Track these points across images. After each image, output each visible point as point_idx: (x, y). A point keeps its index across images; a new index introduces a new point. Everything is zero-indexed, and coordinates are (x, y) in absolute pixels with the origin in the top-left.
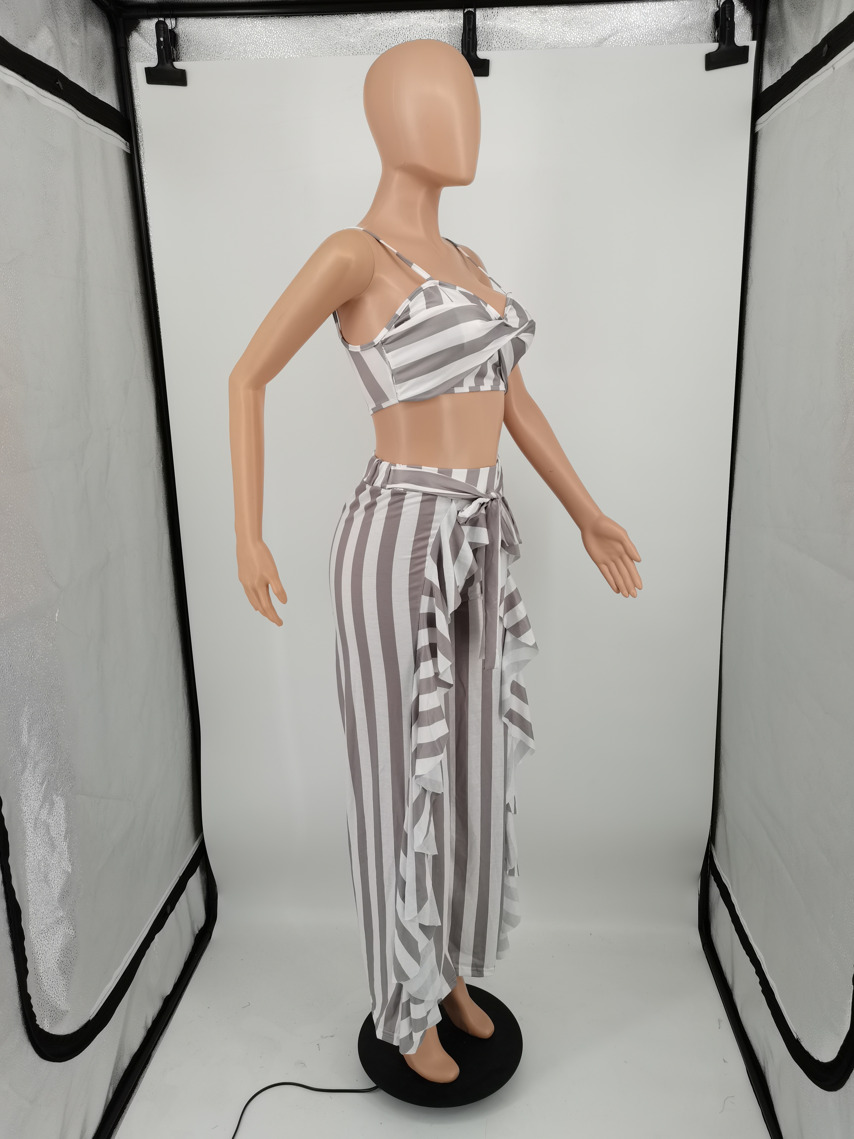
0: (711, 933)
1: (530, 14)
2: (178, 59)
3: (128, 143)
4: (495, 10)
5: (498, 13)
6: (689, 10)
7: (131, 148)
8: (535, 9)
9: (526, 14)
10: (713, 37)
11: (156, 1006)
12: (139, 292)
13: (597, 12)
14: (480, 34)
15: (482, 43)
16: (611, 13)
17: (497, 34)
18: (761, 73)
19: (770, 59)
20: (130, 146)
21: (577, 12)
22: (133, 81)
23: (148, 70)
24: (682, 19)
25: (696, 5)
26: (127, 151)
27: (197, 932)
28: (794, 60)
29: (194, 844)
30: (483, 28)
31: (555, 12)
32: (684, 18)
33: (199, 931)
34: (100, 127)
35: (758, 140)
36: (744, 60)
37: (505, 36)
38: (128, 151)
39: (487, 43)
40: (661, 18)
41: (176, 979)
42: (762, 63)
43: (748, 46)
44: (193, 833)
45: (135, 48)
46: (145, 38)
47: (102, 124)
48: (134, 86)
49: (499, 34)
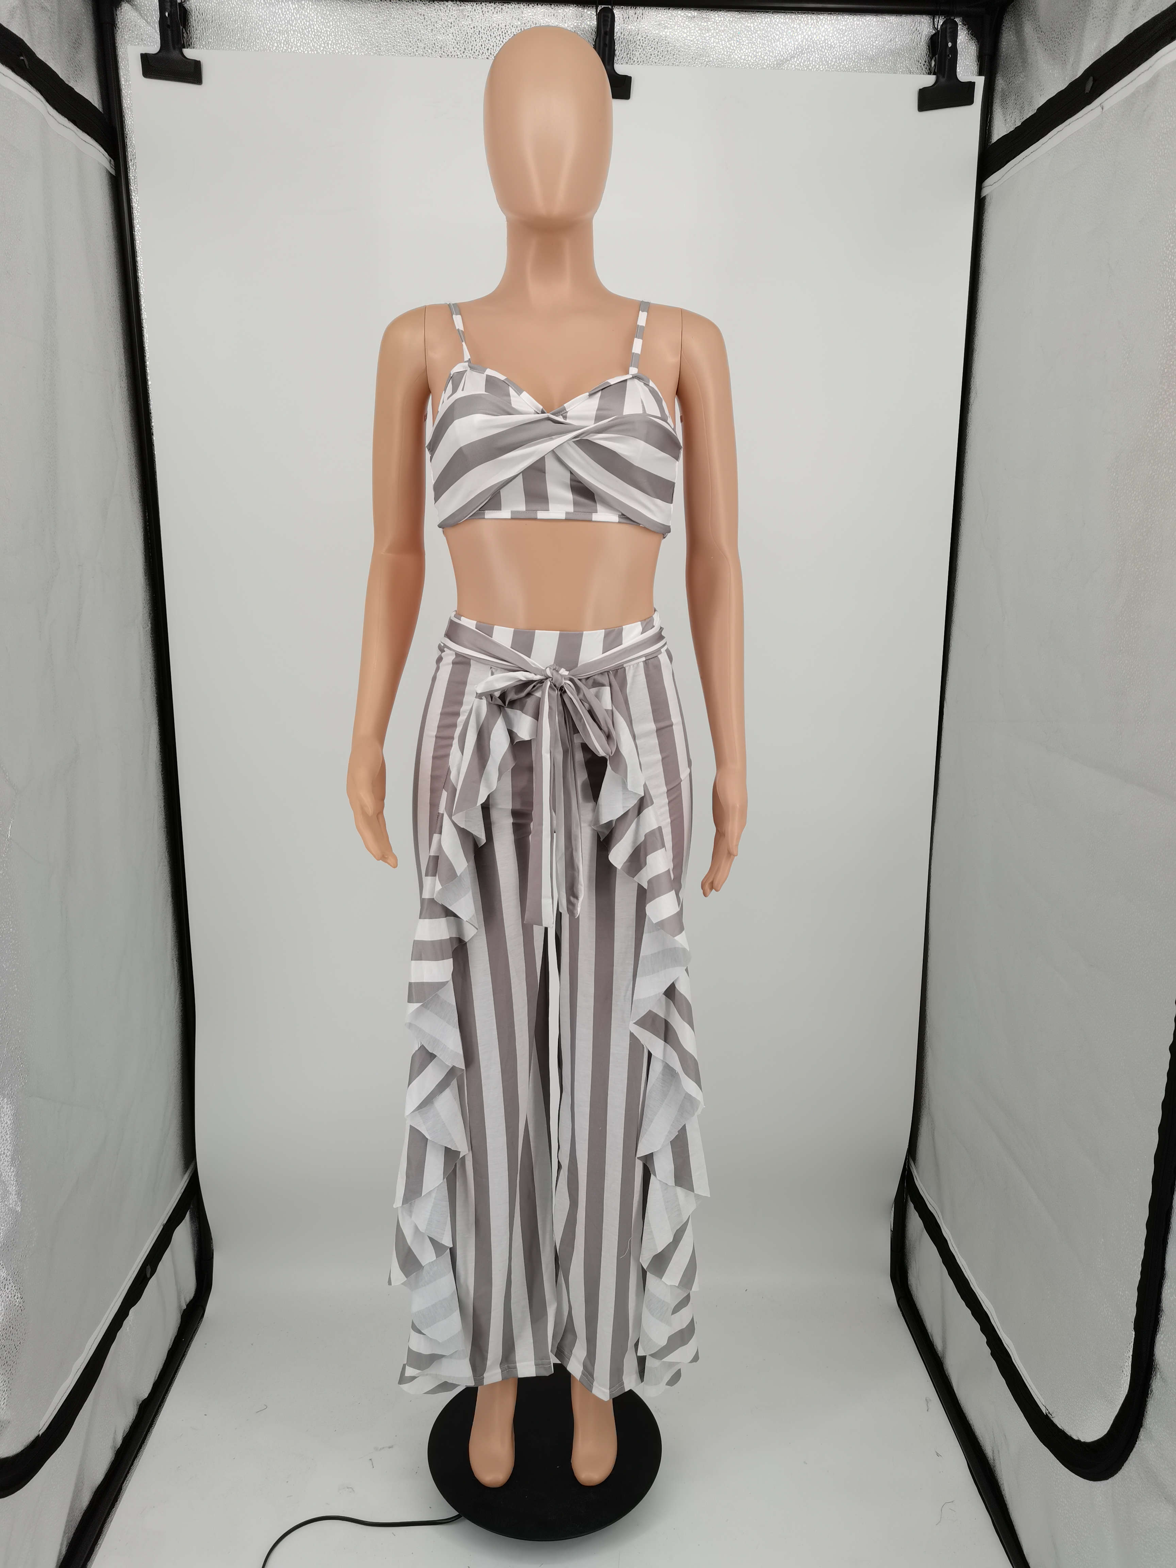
0: (909, 1283)
1: (687, 19)
2: (189, 46)
3: (112, 160)
4: (640, 10)
5: (643, 14)
6: (897, 30)
7: (117, 167)
8: (693, 13)
9: (681, 19)
10: (928, 68)
11: (129, 1414)
12: (124, 374)
13: (776, 23)
14: (618, 42)
15: (620, 54)
16: (795, 26)
17: (641, 44)
18: (990, 120)
19: (1004, 100)
20: (115, 164)
21: (750, 22)
22: (122, 73)
23: (145, 58)
24: (888, 41)
25: (907, 24)
26: (111, 172)
27: (185, 1307)
28: (1041, 100)
29: (183, 1178)
30: (621, 33)
31: (720, 19)
32: (891, 40)
33: (187, 1306)
34: (76, 131)
35: (986, 207)
36: (968, 100)
37: (652, 47)
38: (113, 173)
39: (628, 54)
40: (860, 38)
41: (156, 1374)
42: (992, 106)
43: (974, 83)
44: (183, 1162)
45: (126, 26)
46: (140, 13)
47: (78, 127)
48: (123, 79)
49: (643, 43)
